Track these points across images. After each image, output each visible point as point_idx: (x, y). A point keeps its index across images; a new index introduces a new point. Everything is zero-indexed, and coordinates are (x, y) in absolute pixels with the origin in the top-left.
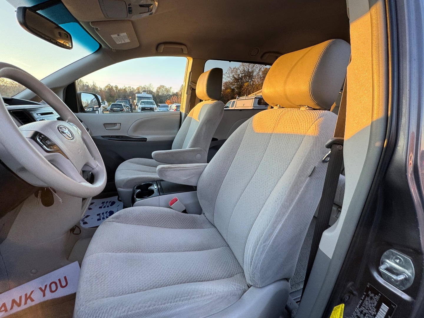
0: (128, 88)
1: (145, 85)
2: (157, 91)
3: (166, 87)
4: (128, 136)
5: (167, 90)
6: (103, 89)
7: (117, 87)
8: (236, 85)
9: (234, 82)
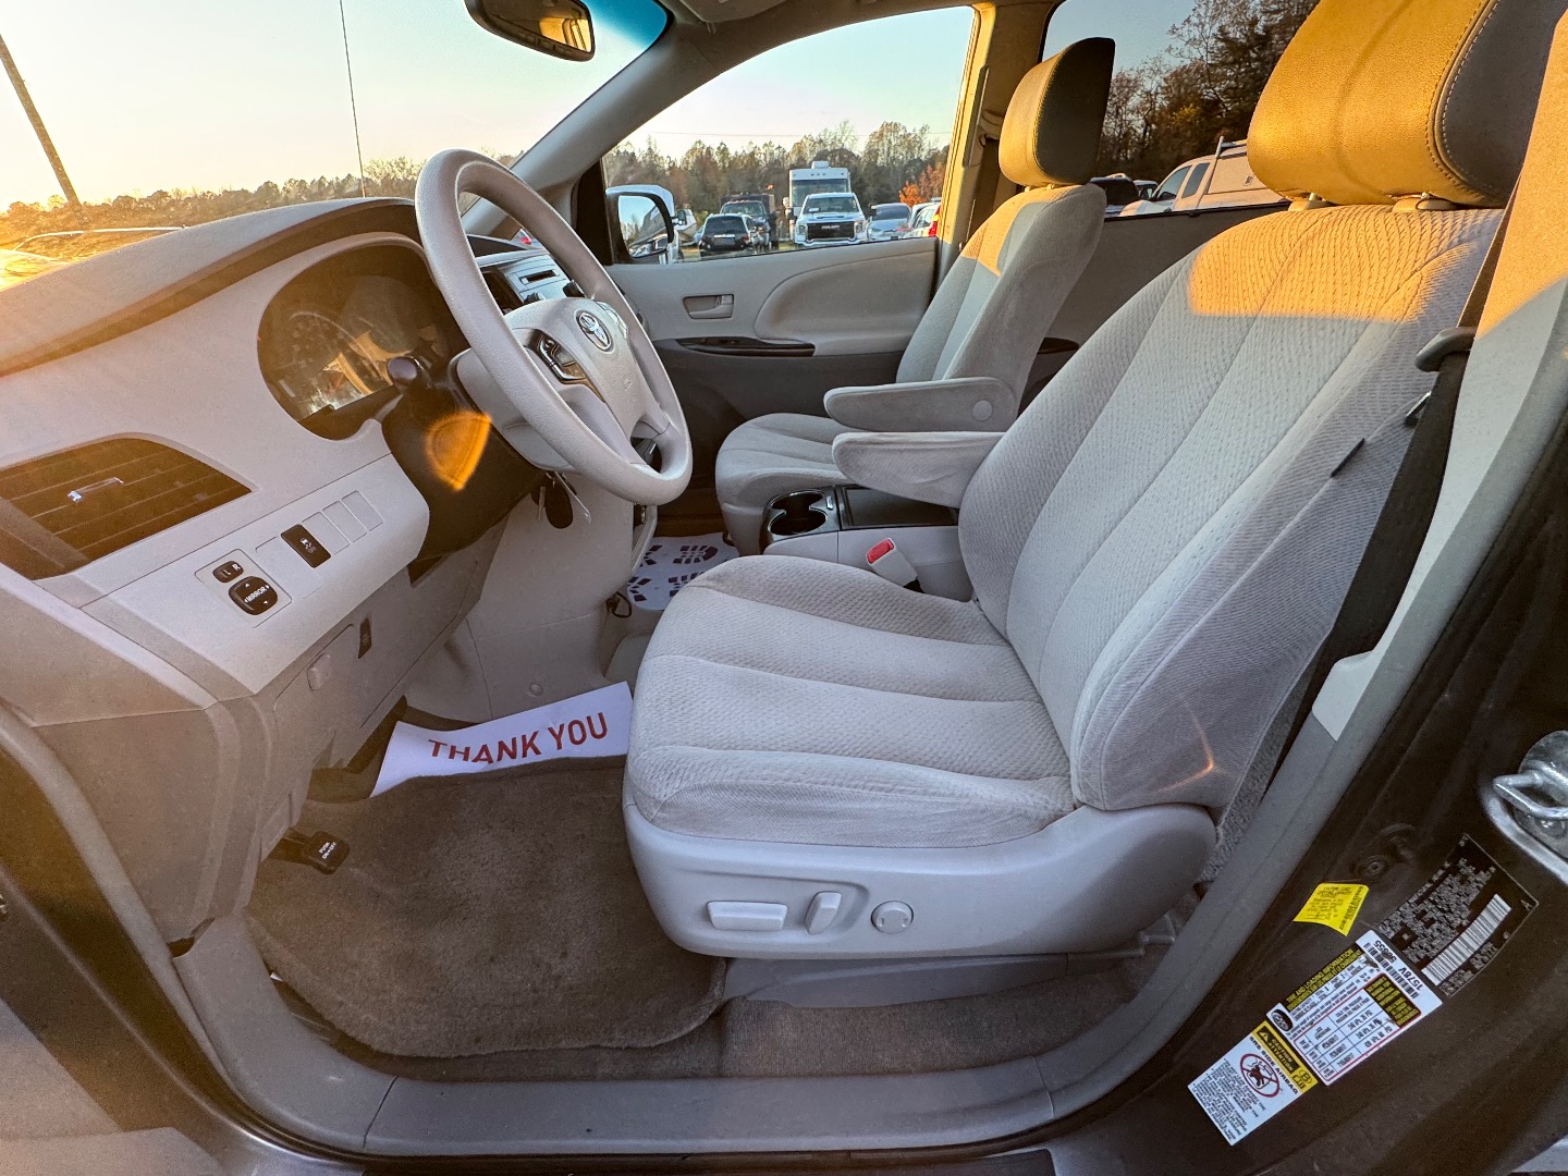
0: (763, 151)
1: (826, 130)
2: (872, 152)
3: (904, 128)
4: (755, 337)
5: (911, 143)
6: (678, 164)
7: (725, 149)
8: (1230, 78)
9: (1223, 64)
